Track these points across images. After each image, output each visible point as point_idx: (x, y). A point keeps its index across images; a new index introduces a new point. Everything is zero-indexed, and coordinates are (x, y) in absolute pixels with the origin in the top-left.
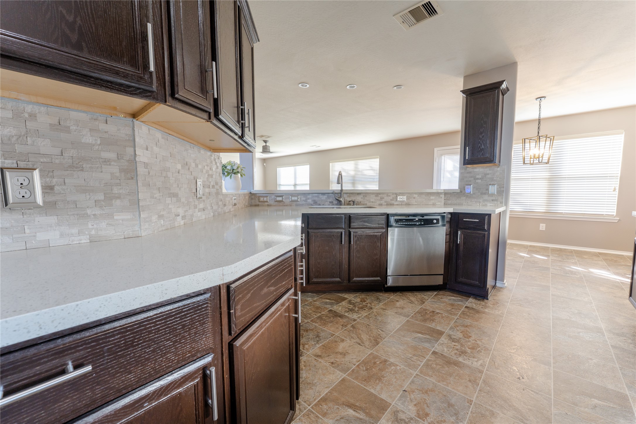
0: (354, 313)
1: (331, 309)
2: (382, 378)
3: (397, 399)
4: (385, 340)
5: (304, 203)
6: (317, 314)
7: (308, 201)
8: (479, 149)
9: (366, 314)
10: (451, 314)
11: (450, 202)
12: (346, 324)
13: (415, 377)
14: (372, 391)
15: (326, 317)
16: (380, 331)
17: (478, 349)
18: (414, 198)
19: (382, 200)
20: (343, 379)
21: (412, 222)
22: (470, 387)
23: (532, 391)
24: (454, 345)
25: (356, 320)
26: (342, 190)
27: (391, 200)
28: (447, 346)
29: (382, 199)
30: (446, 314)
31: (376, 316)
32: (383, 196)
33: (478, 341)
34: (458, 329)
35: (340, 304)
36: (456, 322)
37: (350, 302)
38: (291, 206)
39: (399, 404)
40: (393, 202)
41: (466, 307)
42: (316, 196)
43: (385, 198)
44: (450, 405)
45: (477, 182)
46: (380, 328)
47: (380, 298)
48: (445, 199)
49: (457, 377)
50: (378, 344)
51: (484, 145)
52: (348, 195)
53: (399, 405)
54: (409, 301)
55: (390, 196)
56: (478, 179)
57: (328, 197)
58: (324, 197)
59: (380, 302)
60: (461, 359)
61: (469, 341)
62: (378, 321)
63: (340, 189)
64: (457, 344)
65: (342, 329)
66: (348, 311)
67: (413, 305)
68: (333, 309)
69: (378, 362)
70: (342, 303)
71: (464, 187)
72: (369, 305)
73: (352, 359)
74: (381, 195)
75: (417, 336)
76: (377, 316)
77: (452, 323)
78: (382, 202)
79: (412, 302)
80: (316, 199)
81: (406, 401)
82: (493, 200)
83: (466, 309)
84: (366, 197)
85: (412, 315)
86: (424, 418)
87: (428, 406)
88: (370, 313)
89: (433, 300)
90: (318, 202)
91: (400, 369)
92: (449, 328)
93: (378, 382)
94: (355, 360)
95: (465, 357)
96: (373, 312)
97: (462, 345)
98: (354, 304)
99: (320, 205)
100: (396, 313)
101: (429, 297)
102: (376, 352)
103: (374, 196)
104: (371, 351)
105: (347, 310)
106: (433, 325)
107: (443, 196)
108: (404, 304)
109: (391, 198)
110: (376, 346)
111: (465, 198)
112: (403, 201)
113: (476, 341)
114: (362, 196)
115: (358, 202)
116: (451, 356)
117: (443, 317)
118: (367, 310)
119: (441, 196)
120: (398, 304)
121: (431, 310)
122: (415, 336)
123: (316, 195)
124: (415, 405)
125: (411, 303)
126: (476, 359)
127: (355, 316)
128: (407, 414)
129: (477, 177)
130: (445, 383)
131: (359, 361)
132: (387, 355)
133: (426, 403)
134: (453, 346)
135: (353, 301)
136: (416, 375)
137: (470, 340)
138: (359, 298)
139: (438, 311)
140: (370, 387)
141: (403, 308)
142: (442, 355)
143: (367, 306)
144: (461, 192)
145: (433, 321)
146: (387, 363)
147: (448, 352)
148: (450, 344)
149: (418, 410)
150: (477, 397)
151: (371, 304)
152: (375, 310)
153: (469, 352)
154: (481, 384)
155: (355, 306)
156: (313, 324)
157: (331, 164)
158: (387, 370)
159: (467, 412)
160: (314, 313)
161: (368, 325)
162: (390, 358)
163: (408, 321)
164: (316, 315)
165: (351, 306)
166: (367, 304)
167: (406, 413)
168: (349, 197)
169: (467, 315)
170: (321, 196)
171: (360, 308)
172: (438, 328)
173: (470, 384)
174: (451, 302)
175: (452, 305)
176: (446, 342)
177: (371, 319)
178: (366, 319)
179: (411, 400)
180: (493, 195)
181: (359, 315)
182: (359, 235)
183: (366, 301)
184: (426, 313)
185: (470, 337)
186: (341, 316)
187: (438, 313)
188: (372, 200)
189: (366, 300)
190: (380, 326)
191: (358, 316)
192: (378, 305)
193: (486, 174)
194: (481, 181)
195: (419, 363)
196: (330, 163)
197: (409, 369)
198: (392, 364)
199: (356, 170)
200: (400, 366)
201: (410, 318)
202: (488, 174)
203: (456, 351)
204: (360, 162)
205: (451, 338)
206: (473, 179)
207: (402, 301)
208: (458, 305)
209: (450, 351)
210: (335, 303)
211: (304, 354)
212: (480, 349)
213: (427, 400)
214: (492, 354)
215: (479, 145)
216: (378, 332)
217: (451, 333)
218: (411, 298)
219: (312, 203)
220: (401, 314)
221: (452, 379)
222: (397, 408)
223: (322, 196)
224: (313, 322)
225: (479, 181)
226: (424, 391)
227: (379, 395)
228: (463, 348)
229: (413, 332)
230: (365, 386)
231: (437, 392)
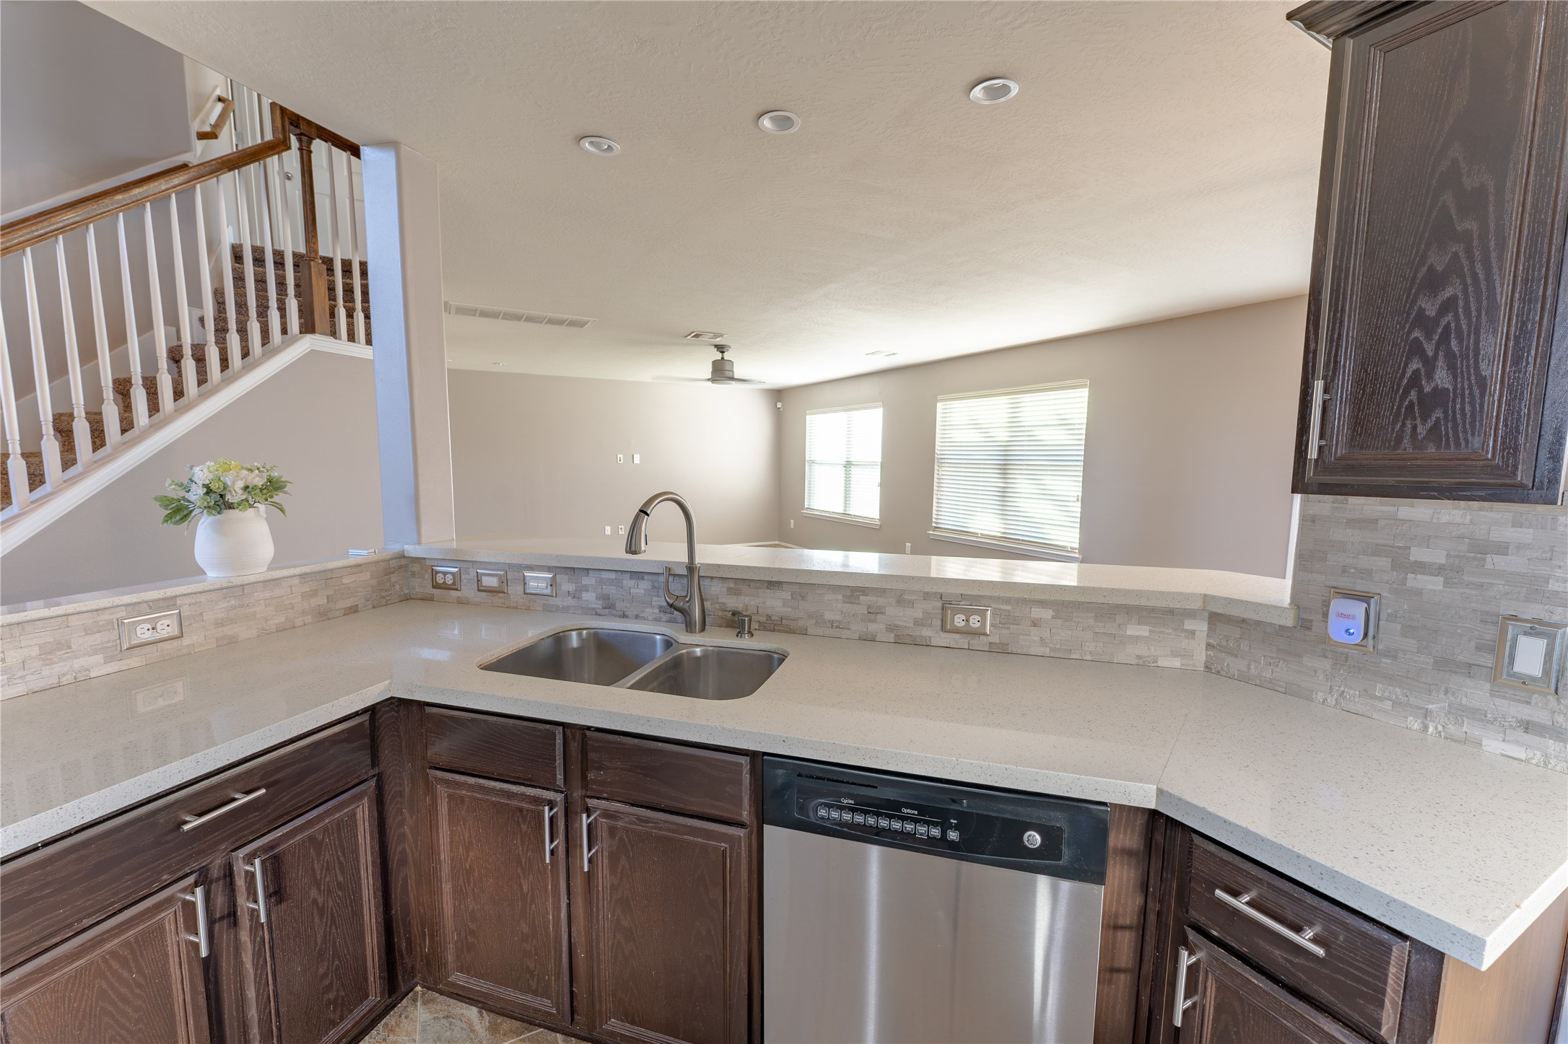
5: (570, 602)
7: (585, 596)
8: (1413, 395)
11: (1236, 665)
18: (1035, 624)
19: (874, 621)
21: (891, 817)
26: (691, 568)
27: (918, 623)
29: (873, 613)
32: (881, 601)
38: (528, 609)
40: (926, 632)
42: (611, 582)
43: (890, 611)
45: (1410, 584)
48: (1209, 646)
51: (1452, 367)
52: (732, 585)
55: (911, 604)
56: (1421, 568)
57: (654, 587)
58: (642, 588)
63: (685, 559)
71: (1326, 604)
74: (870, 599)
78: (873, 627)
80: (611, 590)
82: (1527, 726)
84: (803, 598)
90: (619, 605)
99: (624, 616)
103: (840, 597)
107: (1201, 627)
109: (919, 615)
111: (1327, 664)
112: (979, 633)
114: (787, 595)
115: (769, 617)
119: (1189, 625)
123: (613, 576)
129: (1418, 554)
144: (1304, 624)
157: (940, 406)
168: (733, 592)
170: (628, 582)
180: (1525, 681)
182: (627, 831)
188: (829, 616)
193: (1483, 548)
194: (1446, 584)
196: (937, 401)
202: (1502, 549)
204: (1028, 400)
206: (1383, 562)
215: (1415, 365)
219: (598, 605)
223: (632, 582)
225: (1432, 584)
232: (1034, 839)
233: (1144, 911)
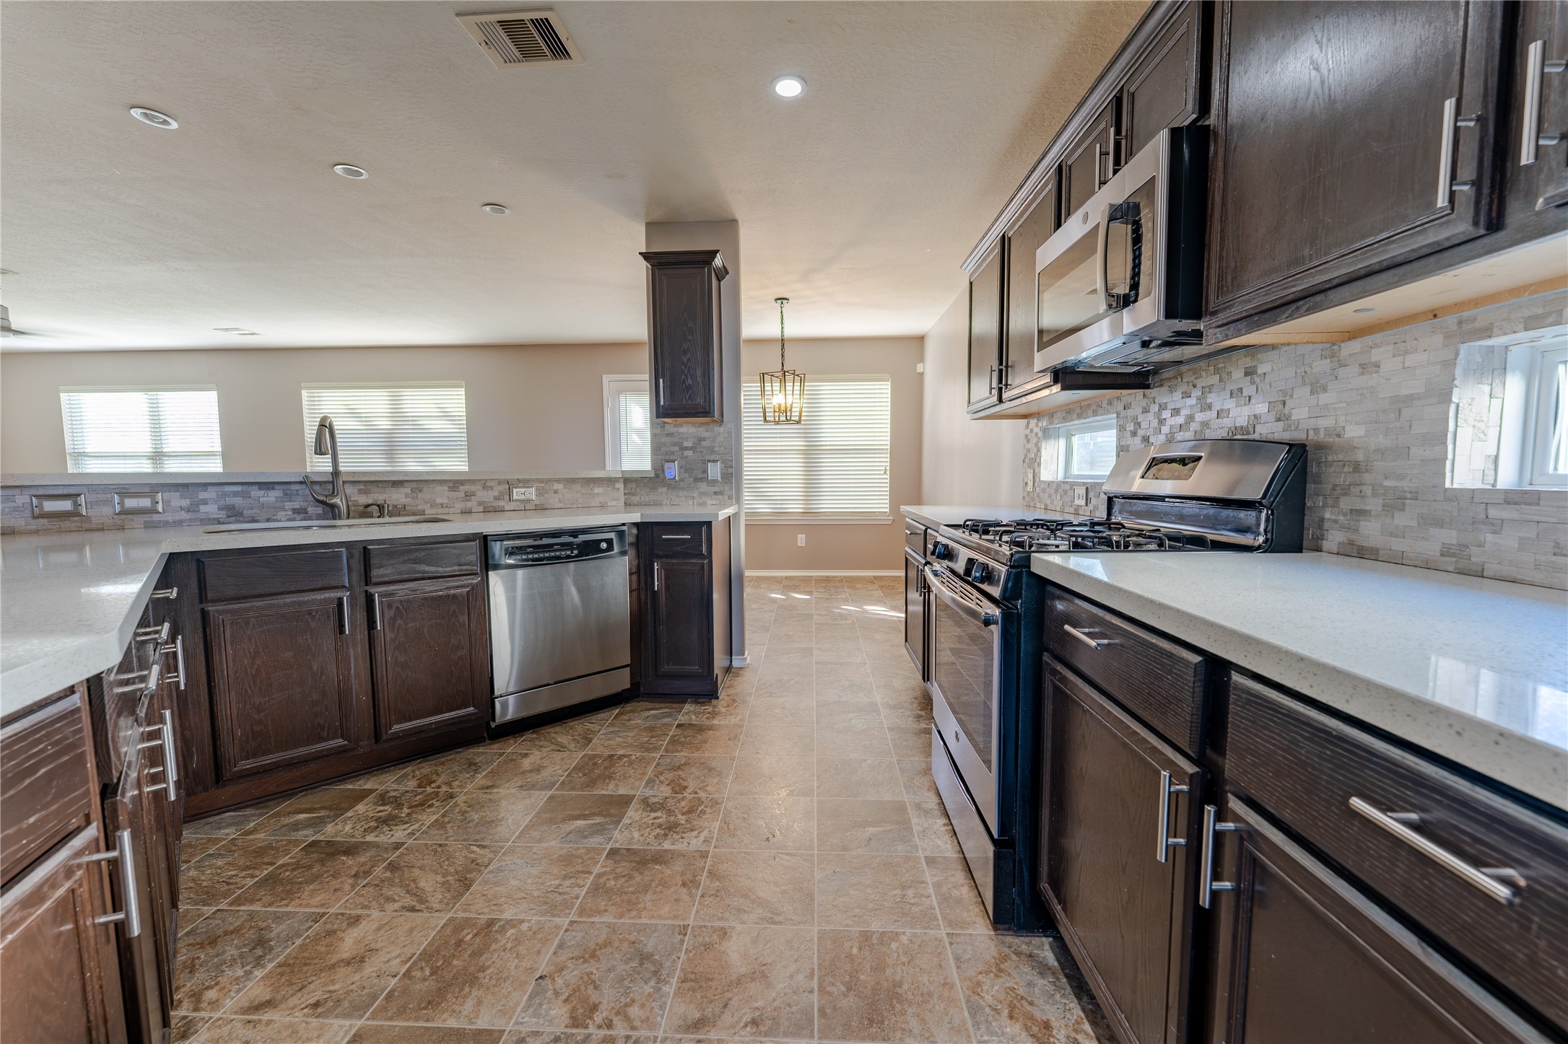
0: (396, 825)
1: (313, 838)
2: (481, 975)
3: (519, 1009)
4: (490, 868)
5: (184, 515)
6: (257, 872)
7: (203, 508)
8: (684, 386)
9: (435, 817)
10: (648, 750)
11: (635, 499)
12: (367, 868)
13: (566, 931)
14: (452, 1023)
15: (293, 870)
16: (475, 848)
17: (700, 809)
18: (555, 492)
19: (470, 500)
20: (355, 1035)
21: (549, 551)
22: (685, 897)
23: (787, 854)
24: (655, 818)
25: (403, 844)
26: (336, 473)
27: (496, 498)
28: (640, 826)
29: (469, 496)
30: (638, 755)
31: (463, 813)
32: (473, 488)
33: (699, 791)
34: (662, 778)
35: (349, 814)
36: (658, 764)
37: (383, 799)
38: (122, 528)
39: (526, 1019)
40: (501, 503)
41: (679, 726)
42: (236, 494)
43: (479, 493)
44: (644, 957)
45: (685, 454)
46: (476, 841)
47: (477, 761)
48: (625, 494)
49: (659, 889)
50: (468, 887)
51: (691, 378)
52: (362, 487)
53: (527, 1022)
54: (554, 747)
55: (491, 488)
56: (686, 448)
57: (285, 494)
58: (272, 496)
59: (476, 771)
60: (667, 845)
61: (683, 799)
62: (470, 825)
63: (330, 469)
64: (659, 814)
65: (353, 887)
66: (378, 827)
67: (565, 754)
68: (322, 838)
69: (469, 937)
70: (355, 808)
71: (663, 466)
72: (444, 788)
73: (388, 961)
74: (466, 487)
75: (572, 827)
76: (467, 812)
77: (650, 771)
78: (469, 504)
79: (561, 748)
80: (238, 501)
81: (546, 1001)
82: (715, 493)
83: (678, 730)
84: (420, 491)
85: (562, 779)
86: (588, 1021)
87: (596, 988)
88: (446, 812)
89: (611, 729)
90: (247, 513)
91: (530, 928)
92: (644, 783)
93: (467, 989)
94: (398, 960)
95: (675, 835)
96: (456, 805)
97: (670, 813)
98: (397, 803)
99: (254, 521)
100: (521, 787)
101: (602, 726)
102: (465, 911)
103: (446, 488)
104: (450, 915)
105: (372, 824)
106: (609, 789)
107: (620, 486)
108: (542, 758)
109: (496, 494)
110: (462, 895)
111: (665, 489)
112: (528, 501)
113: (696, 793)
114: (408, 491)
115: (395, 506)
116: (648, 844)
117: (631, 763)
118: (437, 804)
119: (617, 485)
120: (526, 763)
121: (607, 753)
122: (568, 829)
123: (239, 488)
124: (566, 1000)
125: (559, 751)
126: (696, 832)
127: (399, 834)
128: (544, 1034)
129: (686, 444)
130: (634, 913)
131: (411, 958)
132: (495, 905)
133: (593, 982)
134: (651, 822)
135: (392, 794)
136: (568, 925)
137: (685, 794)
138: (414, 777)
139: (621, 752)
140: (445, 1015)
141: (538, 770)
142: (628, 850)
143: (437, 794)
144: (657, 476)
145: (610, 778)
146: (496, 928)
147: (642, 838)
148: (646, 820)
149: (574, 1009)
150: (697, 912)
151: (449, 784)
152: (461, 799)
153: (682, 822)
154: (705, 882)
155: (399, 806)
156: (243, 908)
157: (304, 393)
158: (494, 946)
159: (678, 955)
160: (243, 874)
161: (441, 845)
162: (501, 912)
163: (551, 797)
164: (253, 876)
165: (386, 808)
166: (439, 787)
167: (543, 1032)
168: (366, 492)
169: (681, 743)
170: (255, 492)
171: (416, 806)
172: (622, 791)
173: (685, 890)
174: (648, 724)
175: (651, 729)
176: (637, 818)
177: (448, 826)
178: (434, 832)
179: (557, 994)
180: (714, 482)
181: (413, 827)
183: (434, 782)
184: (595, 764)
185: (686, 787)
186: (351, 850)
187: (621, 757)
188: (439, 501)
189: (434, 777)
190: (477, 837)
191: (409, 831)
192: (472, 782)
193: (701, 440)
194: (693, 452)
195: (577, 890)
196: (302, 388)
197: (553, 916)
198: (511, 923)
199: (396, 414)
200: (529, 921)
201: (557, 789)
202: (704, 439)
203: (658, 831)
204: (407, 393)
205: (648, 805)
206: (677, 448)
207: (537, 753)
208: (664, 725)
209: (646, 834)
210: (328, 817)
211: (200, 1024)
212: (703, 807)
213: (595, 972)
214: (725, 808)
215: (683, 377)
216: (469, 855)
217: (648, 792)
218: (559, 740)
219: (222, 515)
220: (533, 787)
221: (649, 896)
222: (520, 1033)
223: (262, 493)
224: (239, 905)
225: (689, 453)
226: (587, 956)
227: (471, 1023)
228: (672, 818)
229: (564, 820)
230: (428, 1020)
231: (616, 944)
232: (604, 545)
233: (639, 566)
